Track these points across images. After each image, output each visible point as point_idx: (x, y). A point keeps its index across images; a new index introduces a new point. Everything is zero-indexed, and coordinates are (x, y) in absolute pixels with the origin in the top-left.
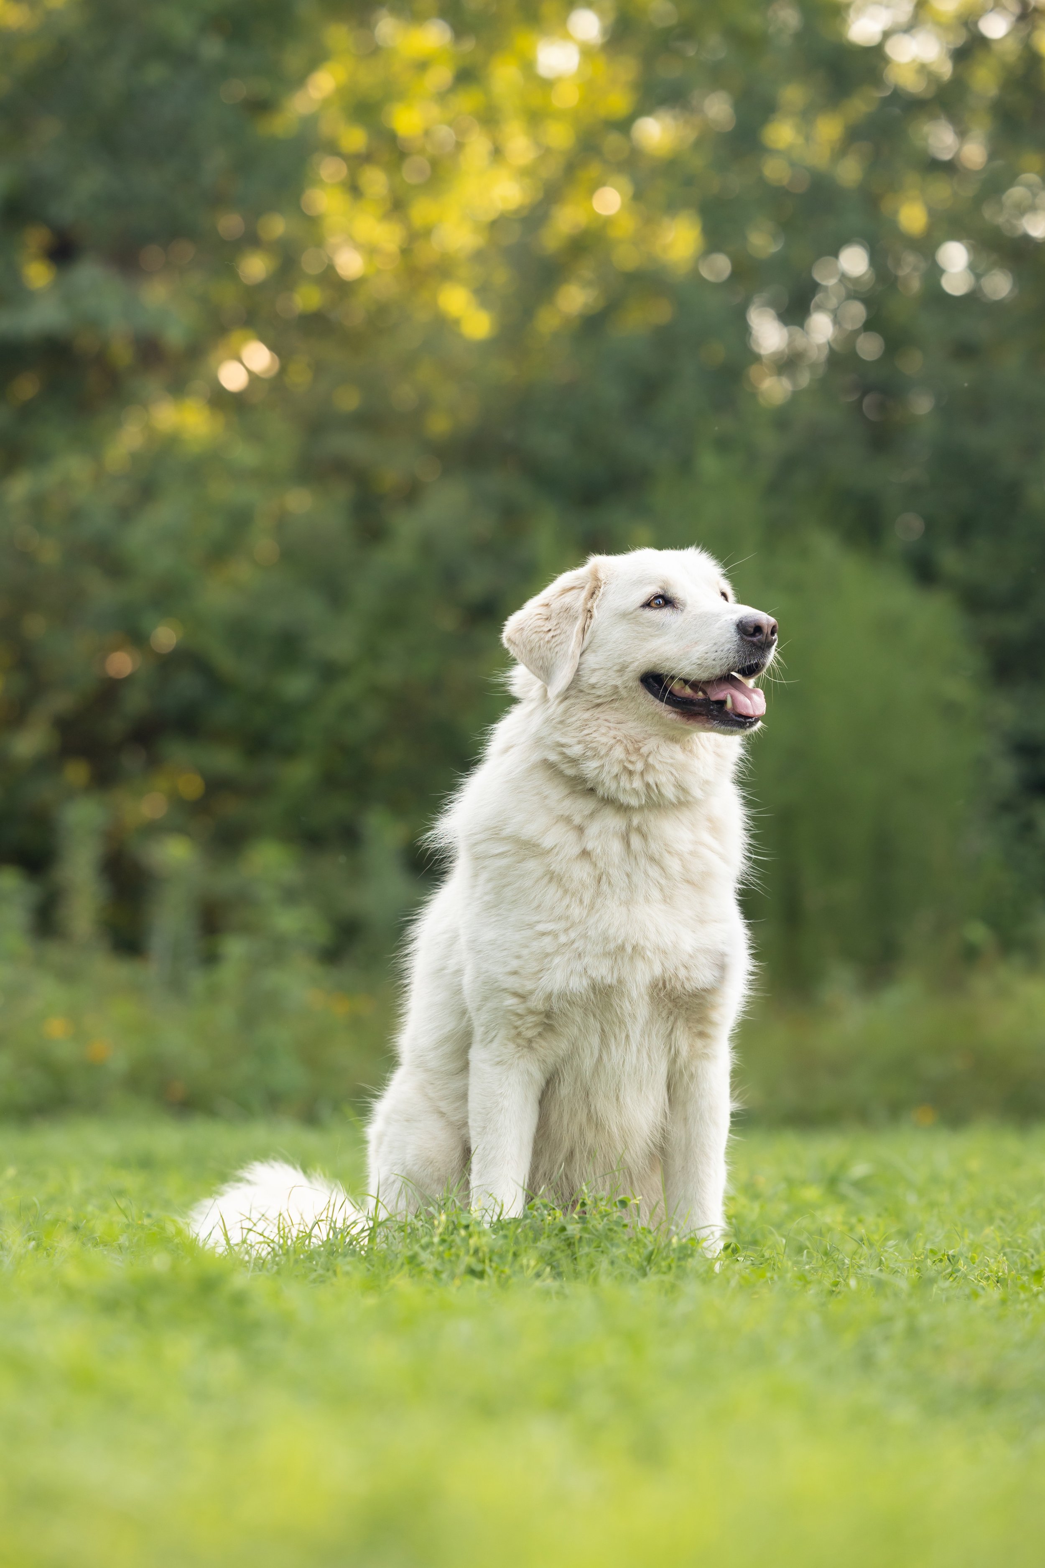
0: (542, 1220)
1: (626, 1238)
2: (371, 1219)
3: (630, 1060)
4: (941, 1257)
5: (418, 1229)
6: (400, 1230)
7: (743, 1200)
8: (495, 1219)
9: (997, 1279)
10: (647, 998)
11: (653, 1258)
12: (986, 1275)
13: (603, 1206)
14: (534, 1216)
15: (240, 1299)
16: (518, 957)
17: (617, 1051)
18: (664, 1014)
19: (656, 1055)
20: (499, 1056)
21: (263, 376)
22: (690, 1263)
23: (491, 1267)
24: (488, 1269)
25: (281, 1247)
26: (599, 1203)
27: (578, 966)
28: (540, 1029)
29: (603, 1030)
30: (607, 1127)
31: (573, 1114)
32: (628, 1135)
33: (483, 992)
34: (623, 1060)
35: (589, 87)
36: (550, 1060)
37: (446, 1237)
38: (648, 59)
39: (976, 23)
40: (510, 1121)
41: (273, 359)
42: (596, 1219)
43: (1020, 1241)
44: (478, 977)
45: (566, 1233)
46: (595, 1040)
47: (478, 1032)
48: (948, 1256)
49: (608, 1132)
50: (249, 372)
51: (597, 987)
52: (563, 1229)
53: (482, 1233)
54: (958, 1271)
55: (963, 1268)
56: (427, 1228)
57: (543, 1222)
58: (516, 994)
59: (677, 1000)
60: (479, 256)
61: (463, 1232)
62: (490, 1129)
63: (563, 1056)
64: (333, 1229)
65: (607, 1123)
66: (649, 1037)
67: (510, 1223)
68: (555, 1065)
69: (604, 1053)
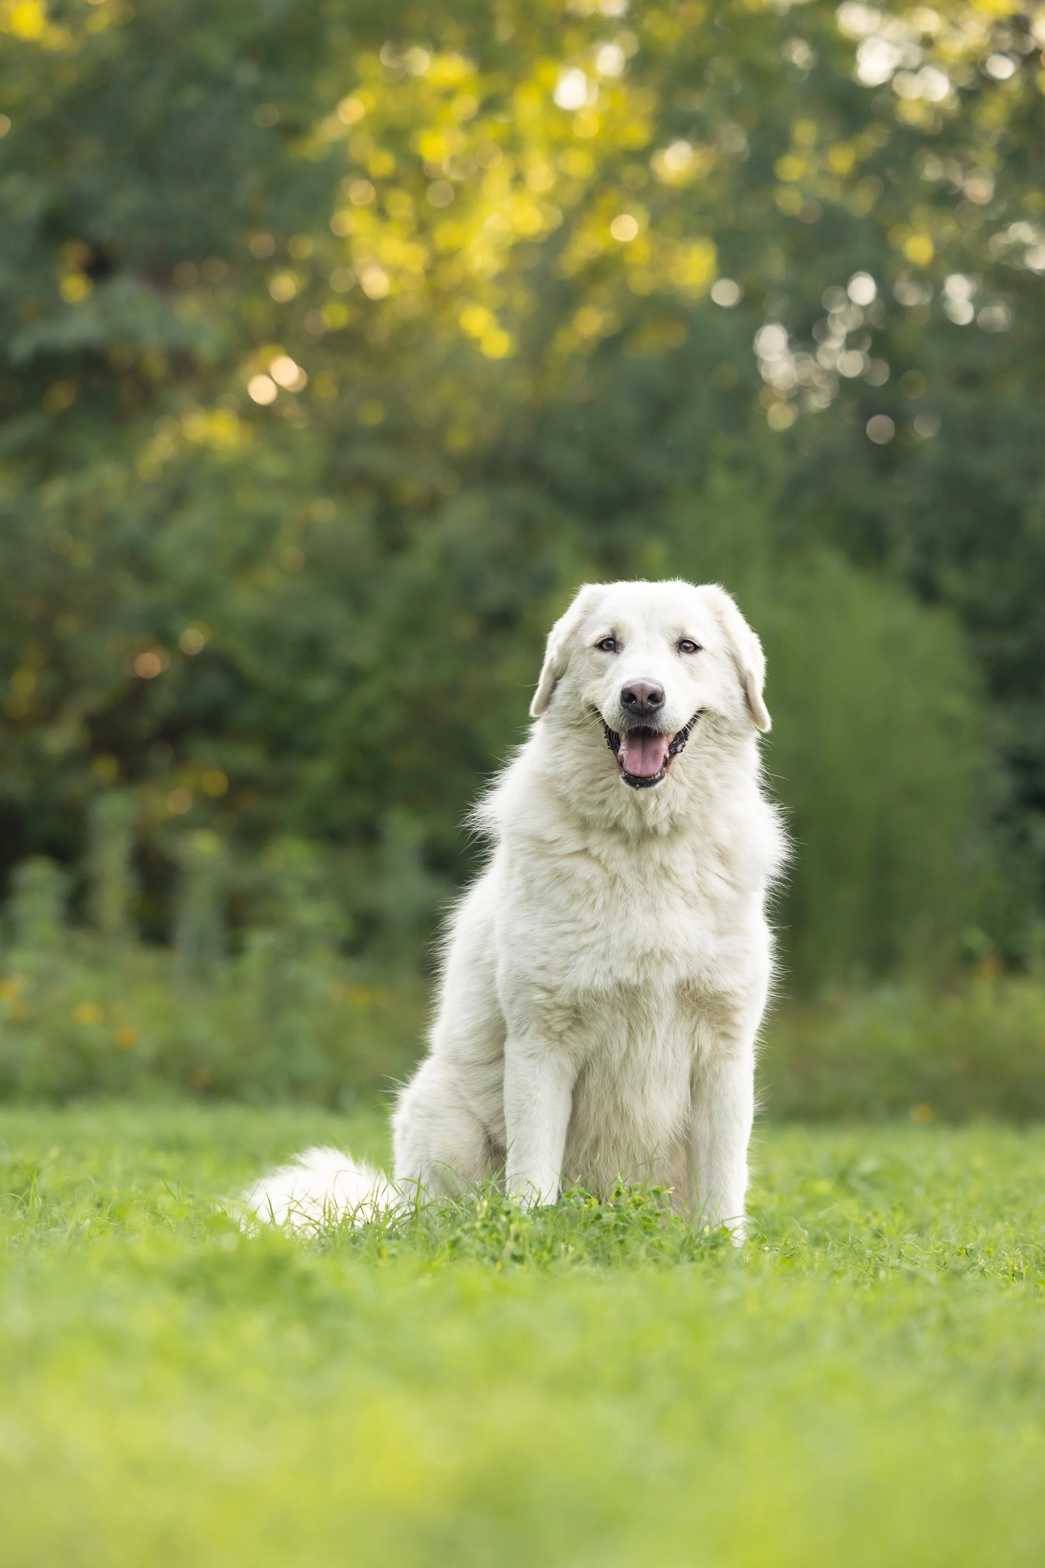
0: (579, 1208)
1: (660, 1226)
2: (412, 1204)
3: (655, 1054)
4: (959, 1251)
5: (459, 1214)
6: (441, 1215)
7: (762, 1193)
8: (532, 1206)
9: (1012, 1273)
10: (672, 996)
11: (685, 1246)
12: (1002, 1269)
13: (637, 1196)
14: (571, 1204)
15: (305, 1279)
16: (546, 953)
17: (643, 1046)
18: (688, 1013)
19: (680, 1051)
20: (531, 1049)
21: (291, 390)
22: (722, 1252)
23: (531, 1252)
24: (528, 1255)
25: (326, 1230)
26: (633, 1193)
27: (604, 966)
28: (569, 1023)
29: (630, 1026)
30: (632, 1117)
31: (600, 1104)
32: (652, 1127)
33: (515, 985)
34: (648, 1054)
35: (610, 119)
36: (581, 1053)
37: (487, 1222)
38: (667, 93)
39: (984, 64)
40: (543, 1113)
41: (300, 374)
42: (631, 1209)
43: (1033, 1237)
44: (510, 970)
45: (601, 1220)
46: (623, 1035)
47: (511, 1026)
48: (966, 1249)
49: (633, 1122)
50: (278, 386)
51: (623, 987)
52: (599, 1217)
53: (523, 1220)
54: (975, 1264)
55: (980, 1261)
56: (467, 1213)
57: (579, 1210)
58: (544, 989)
59: (700, 1001)
60: (502, 279)
61: (504, 1218)
62: (524, 1121)
63: (593, 1051)
64: (376, 1212)
65: (632, 1113)
66: (674, 1034)
67: (547, 1210)
68: (586, 1058)
69: (631, 1047)
